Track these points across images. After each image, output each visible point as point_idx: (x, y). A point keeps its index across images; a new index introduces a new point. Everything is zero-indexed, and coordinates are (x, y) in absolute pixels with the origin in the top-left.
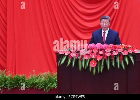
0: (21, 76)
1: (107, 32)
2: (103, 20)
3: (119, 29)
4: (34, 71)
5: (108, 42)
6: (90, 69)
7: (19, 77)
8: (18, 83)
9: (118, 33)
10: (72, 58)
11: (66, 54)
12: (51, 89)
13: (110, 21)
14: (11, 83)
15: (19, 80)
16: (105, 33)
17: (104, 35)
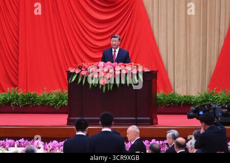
0: (32, 93)
1: (117, 50)
2: (113, 39)
3: (128, 49)
4: (45, 88)
5: (118, 61)
6: (100, 87)
7: (30, 94)
8: (30, 100)
9: (128, 53)
10: (83, 76)
11: (77, 72)
12: (62, 106)
13: (119, 39)
14: (22, 100)
15: (31, 98)
16: (115, 51)
17: (115, 54)
